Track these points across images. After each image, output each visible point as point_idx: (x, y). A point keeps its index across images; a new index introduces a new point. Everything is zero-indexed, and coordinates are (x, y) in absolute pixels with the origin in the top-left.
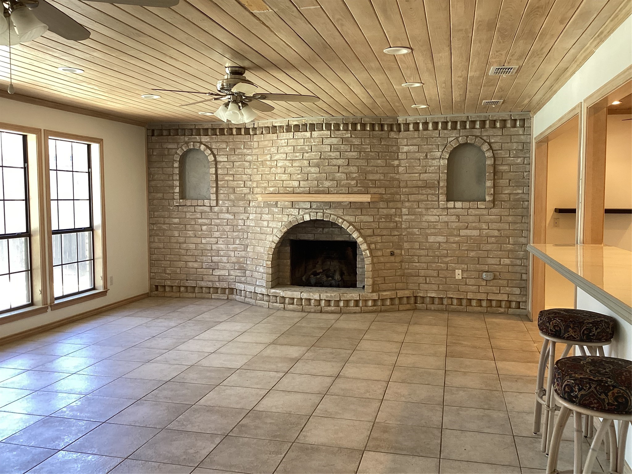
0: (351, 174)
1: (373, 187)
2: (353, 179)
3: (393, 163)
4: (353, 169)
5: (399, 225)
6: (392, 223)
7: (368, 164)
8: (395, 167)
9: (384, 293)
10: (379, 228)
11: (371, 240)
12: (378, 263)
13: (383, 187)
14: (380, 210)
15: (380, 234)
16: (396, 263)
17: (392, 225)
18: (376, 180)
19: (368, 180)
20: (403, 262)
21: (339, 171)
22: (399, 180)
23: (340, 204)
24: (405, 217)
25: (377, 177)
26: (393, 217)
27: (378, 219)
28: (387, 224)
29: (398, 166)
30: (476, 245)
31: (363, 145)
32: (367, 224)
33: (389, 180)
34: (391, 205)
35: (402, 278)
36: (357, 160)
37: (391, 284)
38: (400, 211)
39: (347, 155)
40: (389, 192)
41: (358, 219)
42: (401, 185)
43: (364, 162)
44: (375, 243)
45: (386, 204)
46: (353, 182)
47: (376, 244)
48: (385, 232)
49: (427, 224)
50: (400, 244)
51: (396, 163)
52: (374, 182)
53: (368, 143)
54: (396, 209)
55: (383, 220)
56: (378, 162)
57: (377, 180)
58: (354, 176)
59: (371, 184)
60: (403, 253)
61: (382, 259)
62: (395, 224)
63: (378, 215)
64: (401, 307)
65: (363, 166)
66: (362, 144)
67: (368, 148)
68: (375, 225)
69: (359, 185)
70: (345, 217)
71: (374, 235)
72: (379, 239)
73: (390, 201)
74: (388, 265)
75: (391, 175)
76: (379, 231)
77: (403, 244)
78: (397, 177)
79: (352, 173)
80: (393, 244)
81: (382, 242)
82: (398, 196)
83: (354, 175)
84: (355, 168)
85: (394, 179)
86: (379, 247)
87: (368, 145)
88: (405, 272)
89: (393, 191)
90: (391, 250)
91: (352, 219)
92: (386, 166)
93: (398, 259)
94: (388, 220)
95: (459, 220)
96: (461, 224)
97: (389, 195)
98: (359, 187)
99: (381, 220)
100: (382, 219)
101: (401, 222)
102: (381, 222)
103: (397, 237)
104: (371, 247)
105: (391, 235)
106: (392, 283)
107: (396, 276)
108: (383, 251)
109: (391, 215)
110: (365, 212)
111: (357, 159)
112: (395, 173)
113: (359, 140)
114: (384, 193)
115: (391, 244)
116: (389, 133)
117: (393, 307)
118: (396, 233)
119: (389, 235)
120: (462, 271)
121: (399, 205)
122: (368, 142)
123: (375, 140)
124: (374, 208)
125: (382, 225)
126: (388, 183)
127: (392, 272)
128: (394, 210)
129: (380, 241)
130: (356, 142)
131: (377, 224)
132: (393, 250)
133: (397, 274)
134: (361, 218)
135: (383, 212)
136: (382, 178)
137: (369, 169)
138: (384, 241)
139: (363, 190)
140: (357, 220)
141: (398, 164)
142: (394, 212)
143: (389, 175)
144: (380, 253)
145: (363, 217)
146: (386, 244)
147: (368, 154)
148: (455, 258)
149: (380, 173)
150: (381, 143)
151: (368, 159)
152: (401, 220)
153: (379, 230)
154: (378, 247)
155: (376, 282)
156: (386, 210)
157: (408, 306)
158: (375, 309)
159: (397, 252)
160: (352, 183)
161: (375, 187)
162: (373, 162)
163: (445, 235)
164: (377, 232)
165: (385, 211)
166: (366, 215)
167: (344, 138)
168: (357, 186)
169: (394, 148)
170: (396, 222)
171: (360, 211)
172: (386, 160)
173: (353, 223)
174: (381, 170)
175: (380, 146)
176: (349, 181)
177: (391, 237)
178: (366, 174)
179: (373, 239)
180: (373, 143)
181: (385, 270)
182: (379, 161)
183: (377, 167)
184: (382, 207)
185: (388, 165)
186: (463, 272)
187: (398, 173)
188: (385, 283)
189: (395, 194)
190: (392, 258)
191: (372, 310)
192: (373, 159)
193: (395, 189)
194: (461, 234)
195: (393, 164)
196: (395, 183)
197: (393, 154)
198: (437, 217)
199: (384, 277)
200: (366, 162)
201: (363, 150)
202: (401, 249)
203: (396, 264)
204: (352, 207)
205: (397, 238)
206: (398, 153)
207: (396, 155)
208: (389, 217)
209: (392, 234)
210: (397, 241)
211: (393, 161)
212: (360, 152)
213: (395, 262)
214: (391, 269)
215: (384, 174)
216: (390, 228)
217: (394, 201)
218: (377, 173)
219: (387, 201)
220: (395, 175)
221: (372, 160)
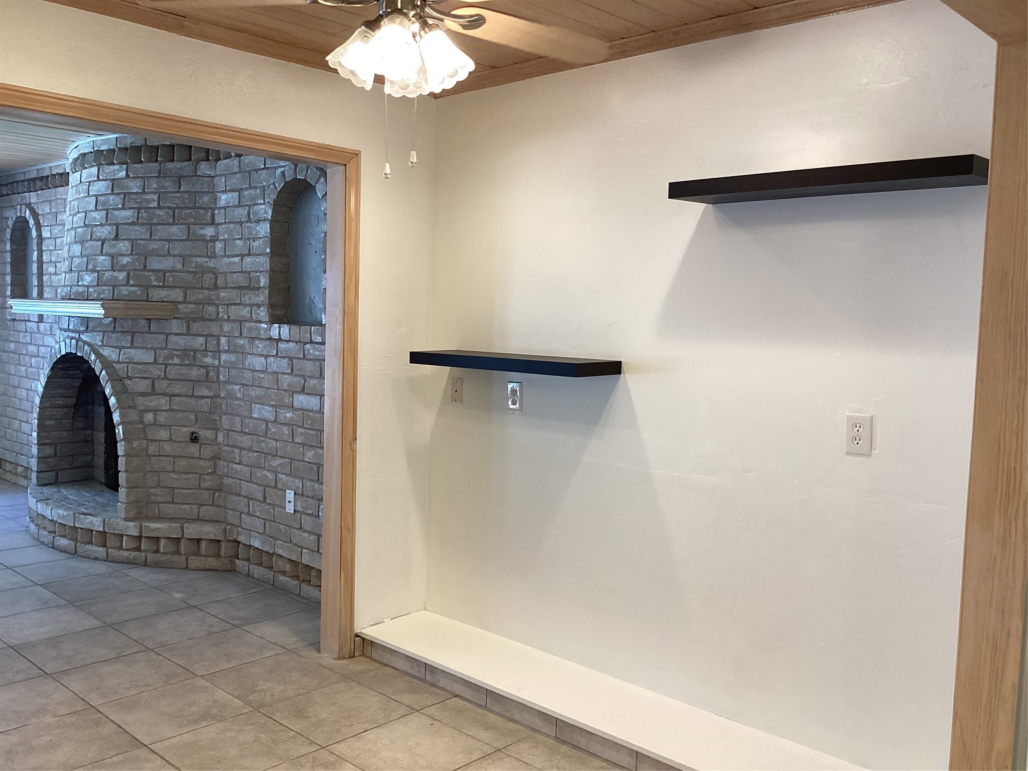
0: (120, 259)
1: (159, 286)
2: (122, 268)
3: (202, 232)
4: (124, 246)
5: (211, 374)
6: (196, 368)
7: (151, 236)
8: (207, 241)
9: (153, 525)
10: (165, 378)
11: (146, 403)
12: (160, 455)
13: (180, 287)
14: (172, 338)
15: (167, 391)
16: (202, 459)
17: (195, 373)
18: (165, 272)
19: (150, 271)
20: (220, 459)
21: (102, 252)
22: (215, 273)
23: (100, 321)
24: (224, 357)
25: (167, 263)
26: (199, 355)
27: (165, 358)
28: (185, 370)
29: (214, 239)
30: (314, 432)
31: (147, 193)
32: (139, 366)
33: (193, 272)
34: (196, 327)
35: (217, 494)
36: (131, 227)
37: (187, 507)
38: (215, 342)
39: (117, 217)
40: (193, 298)
41: (124, 357)
42: (220, 283)
43: (144, 231)
44: (155, 411)
45: (185, 325)
46: (122, 276)
47: (158, 413)
48: (178, 388)
49: (251, 375)
50: (213, 417)
51: (209, 232)
52: (162, 274)
53: (155, 189)
54: (207, 336)
55: (176, 361)
56: (172, 231)
57: (168, 271)
58: (125, 263)
59: (155, 280)
60: (220, 438)
61: (168, 448)
62: (203, 371)
63: (166, 348)
64: (194, 562)
65: (142, 239)
66: (144, 192)
67: (153, 200)
68: (156, 371)
69: (131, 282)
70: (103, 350)
71: (153, 392)
72: (163, 402)
73: (195, 320)
74: (182, 463)
75: (199, 259)
76: (165, 386)
77: (221, 418)
78: (211, 264)
79: (122, 255)
80: (196, 416)
81: (170, 410)
82: (211, 309)
83: (125, 260)
84: (127, 244)
85: (203, 270)
86: (162, 420)
87: (155, 193)
88: (225, 482)
89: (200, 296)
90: (192, 430)
91: (113, 356)
92: (188, 239)
93: (207, 452)
94: (187, 362)
95: (292, 371)
96: (296, 379)
97: (191, 306)
98: (132, 286)
99: (170, 361)
100: (172, 359)
101: (218, 367)
102: (170, 364)
103: (209, 401)
104: (144, 419)
105: (193, 396)
106: (188, 504)
107: (200, 488)
108: (173, 431)
109: (195, 351)
110: (140, 341)
111: (132, 224)
112: (207, 256)
113: (139, 183)
114: (181, 299)
115: (192, 417)
116: (197, 164)
117: (176, 558)
118: (206, 392)
119: (187, 396)
120: (295, 494)
121: (215, 330)
122: (155, 186)
123: (168, 181)
124: (160, 333)
125: (172, 372)
126: (189, 277)
127: (190, 479)
128: (201, 340)
129: (164, 408)
130: (134, 186)
131: (160, 369)
132: (196, 430)
133: (202, 485)
134: (129, 353)
135: (177, 343)
136: (179, 266)
137: (153, 246)
138: (176, 408)
139: (139, 292)
140: (122, 359)
141: (214, 234)
142: (202, 345)
143: (194, 259)
144: (163, 434)
145: (133, 351)
146: (180, 415)
147: (154, 214)
148: (286, 460)
149: (174, 256)
150: (180, 187)
151: (152, 225)
152: (216, 362)
153: (165, 383)
154: (161, 418)
155: (153, 497)
156: (185, 339)
157: (212, 562)
158: (134, 558)
159: (205, 434)
160: (121, 278)
161: (163, 287)
162: (162, 231)
163: (273, 403)
164: (161, 385)
165: (181, 341)
166: (141, 348)
167: (116, 179)
168: (127, 284)
169: (206, 199)
170: (206, 367)
171: (129, 338)
172: (188, 225)
173: (114, 365)
174: (177, 249)
175: (178, 195)
176: (116, 274)
177: (193, 401)
178: (146, 258)
179: (151, 401)
180: (165, 188)
181: (174, 472)
182: (174, 229)
183: (169, 241)
184: (176, 332)
185: (191, 237)
186: (297, 496)
187: (213, 256)
188: (173, 503)
189: (206, 304)
190: (193, 448)
191: (127, 558)
192: (162, 224)
193: (206, 292)
194: (296, 404)
195: (202, 235)
196: (208, 279)
197: (202, 211)
198: (263, 358)
199: (174, 488)
200: (147, 230)
201: (144, 205)
202: (217, 430)
203: (202, 463)
204: (116, 330)
205: (207, 403)
206: (213, 209)
207: (210, 214)
208: (189, 356)
209: (195, 394)
210: (206, 409)
211: (203, 229)
212: (139, 209)
213: (200, 458)
214: (189, 473)
215: (184, 258)
216: (191, 381)
217: (203, 319)
218: (169, 254)
219: (189, 320)
220: (207, 259)
221: (160, 227)
